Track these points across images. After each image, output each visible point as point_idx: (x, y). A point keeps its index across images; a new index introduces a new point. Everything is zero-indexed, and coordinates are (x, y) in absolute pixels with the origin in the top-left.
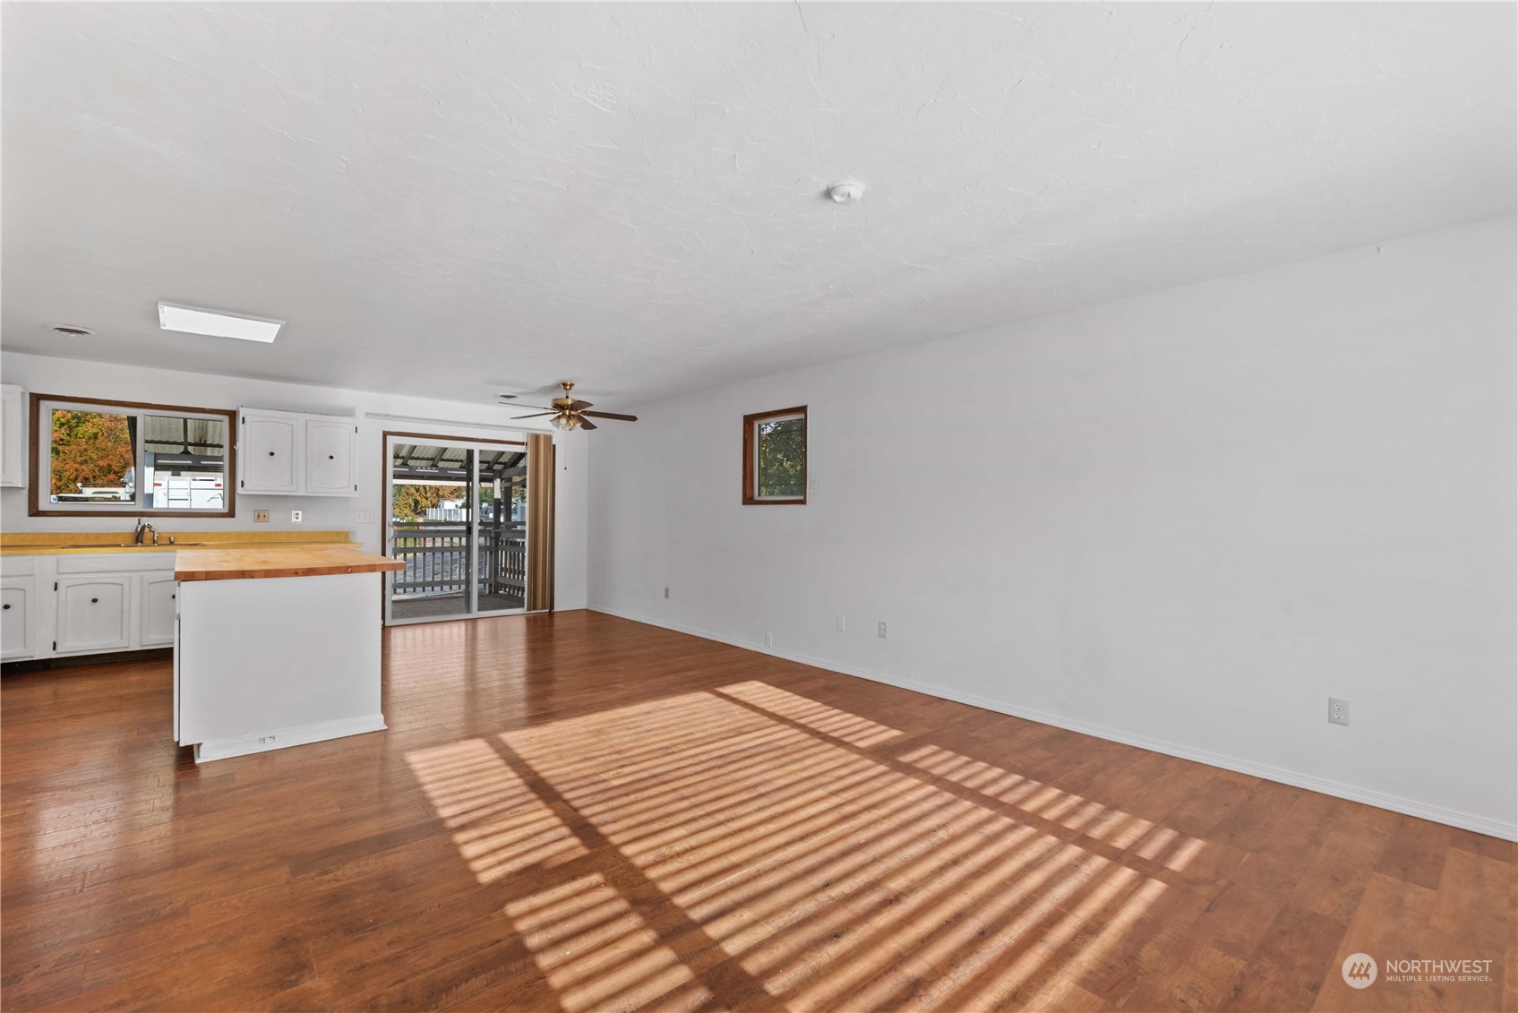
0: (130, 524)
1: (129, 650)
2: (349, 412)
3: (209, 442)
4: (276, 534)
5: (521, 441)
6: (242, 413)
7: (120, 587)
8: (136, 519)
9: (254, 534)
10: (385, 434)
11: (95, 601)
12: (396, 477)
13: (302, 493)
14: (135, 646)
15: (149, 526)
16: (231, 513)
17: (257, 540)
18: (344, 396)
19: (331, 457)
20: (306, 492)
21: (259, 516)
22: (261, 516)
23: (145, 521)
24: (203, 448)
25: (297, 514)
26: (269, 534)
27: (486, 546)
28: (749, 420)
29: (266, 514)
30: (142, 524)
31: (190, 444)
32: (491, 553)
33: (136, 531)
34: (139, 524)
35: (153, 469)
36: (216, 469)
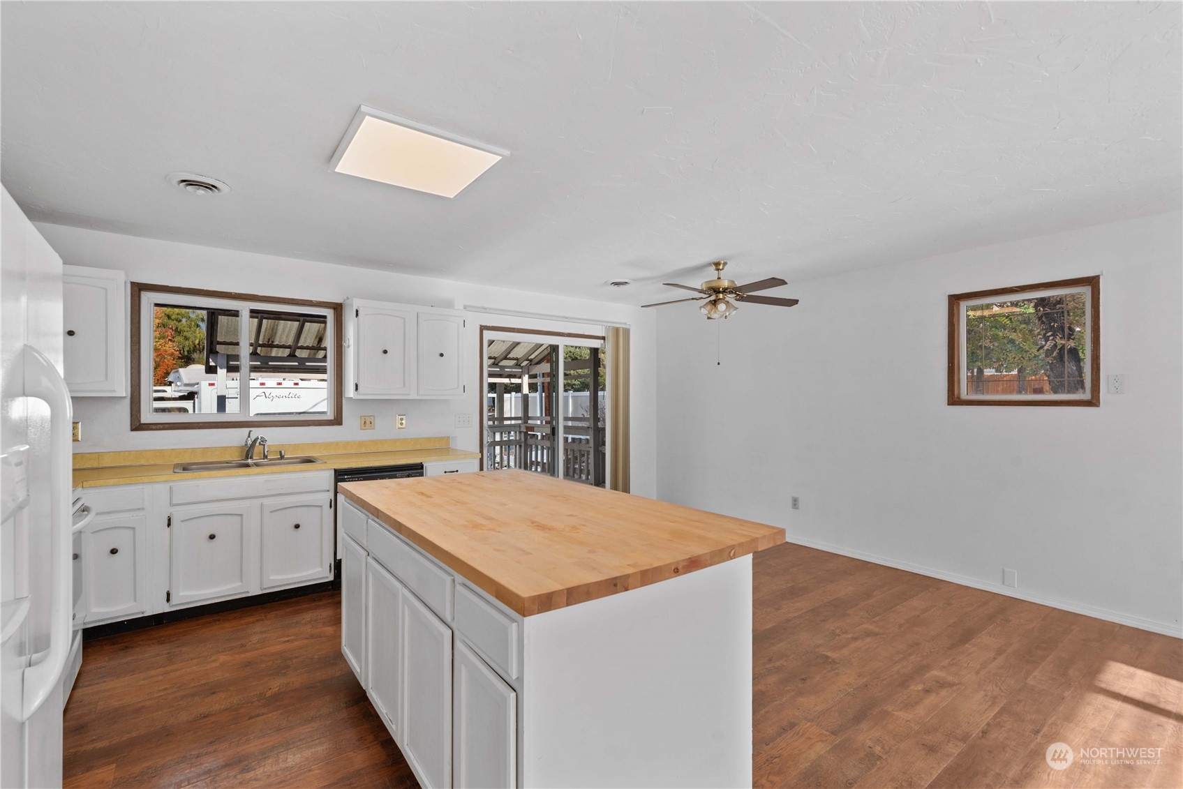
0: (238, 437)
1: (250, 595)
2: (448, 304)
3: (275, 343)
4: (382, 442)
5: (600, 335)
6: (356, 303)
7: (239, 518)
8: (246, 430)
9: (361, 444)
10: (483, 328)
11: (212, 537)
12: (491, 375)
13: (413, 396)
14: (255, 591)
15: (263, 440)
16: (338, 421)
17: (363, 450)
18: (445, 286)
19: (442, 355)
20: (418, 394)
21: (365, 423)
22: (368, 422)
23: (257, 433)
24: (270, 349)
25: (402, 419)
26: (375, 442)
27: (516, 440)
28: (954, 300)
29: (372, 420)
30: (253, 437)
31: (260, 346)
32: (520, 446)
33: (246, 445)
34: (249, 437)
35: (225, 370)
36: (322, 370)
